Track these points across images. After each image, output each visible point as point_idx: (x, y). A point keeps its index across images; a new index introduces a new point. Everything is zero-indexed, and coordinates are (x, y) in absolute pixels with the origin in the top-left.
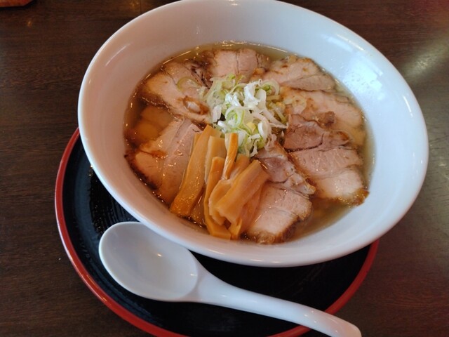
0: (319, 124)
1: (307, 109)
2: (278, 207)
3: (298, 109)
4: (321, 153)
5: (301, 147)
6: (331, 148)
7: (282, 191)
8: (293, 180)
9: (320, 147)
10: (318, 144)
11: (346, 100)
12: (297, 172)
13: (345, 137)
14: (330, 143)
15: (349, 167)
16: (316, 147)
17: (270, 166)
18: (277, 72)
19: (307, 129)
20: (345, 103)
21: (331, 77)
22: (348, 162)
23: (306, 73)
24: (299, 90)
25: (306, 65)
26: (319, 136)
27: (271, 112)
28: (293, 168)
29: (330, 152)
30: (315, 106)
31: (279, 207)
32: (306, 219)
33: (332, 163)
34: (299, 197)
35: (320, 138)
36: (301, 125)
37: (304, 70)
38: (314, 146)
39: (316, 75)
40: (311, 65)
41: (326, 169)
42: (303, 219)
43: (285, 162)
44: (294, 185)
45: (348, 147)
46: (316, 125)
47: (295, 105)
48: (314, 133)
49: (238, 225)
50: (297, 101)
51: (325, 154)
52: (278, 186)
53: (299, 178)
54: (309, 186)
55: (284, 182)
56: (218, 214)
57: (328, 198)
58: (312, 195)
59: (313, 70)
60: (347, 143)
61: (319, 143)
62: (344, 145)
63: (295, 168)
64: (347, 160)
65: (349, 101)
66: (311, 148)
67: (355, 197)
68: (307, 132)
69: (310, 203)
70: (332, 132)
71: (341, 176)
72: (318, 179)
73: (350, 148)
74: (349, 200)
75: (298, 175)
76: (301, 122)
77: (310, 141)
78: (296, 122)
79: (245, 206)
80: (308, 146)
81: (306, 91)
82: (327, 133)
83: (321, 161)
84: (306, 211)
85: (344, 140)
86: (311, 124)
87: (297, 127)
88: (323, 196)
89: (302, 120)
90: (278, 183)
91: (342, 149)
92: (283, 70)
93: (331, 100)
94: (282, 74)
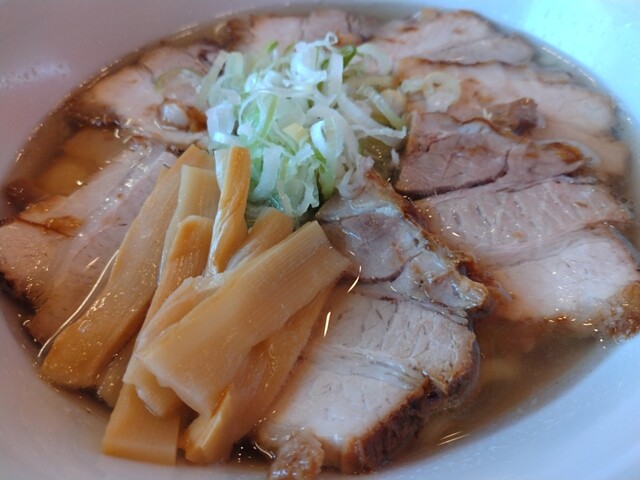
0: (495, 126)
1: (463, 101)
2: (366, 352)
3: (438, 102)
4: (504, 196)
5: (446, 183)
6: (532, 183)
7: (386, 303)
8: (418, 271)
9: (500, 181)
10: (494, 174)
11: (566, 78)
12: (431, 247)
13: (572, 155)
14: (530, 170)
15: (590, 227)
16: (489, 181)
17: (355, 237)
18: (391, 41)
19: (462, 142)
20: (564, 83)
21: (521, 38)
22: (585, 217)
23: (463, 38)
24: (443, 64)
25: (461, 23)
26: (494, 154)
27: (360, 106)
28: (418, 235)
29: (531, 193)
30: (485, 93)
31: (371, 354)
32: (457, 387)
33: (537, 219)
34: (434, 319)
35: (499, 160)
36: (445, 134)
37: (458, 31)
38: (482, 178)
39: (485, 38)
40: (474, 22)
41: (521, 237)
42: (443, 387)
43: (395, 224)
44: (421, 284)
45: (582, 179)
46: (486, 130)
47: (429, 92)
48: (482, 150)
49: (214, 413)
50: (436, 85)
51: (516, 197)
52: (375, 289)
53: (436, 264)
54: (466, 282)
55: (393, 279)
56: (152, 381)
57: (529, 319)
58: (480, 310)
59: (477, 30)
60: (577, 168)
61: (499, 170)
62: (570, 175)
63: (426, 236)
64: (581, 212)
65: (574, 79)
66: (475, 185)
67: (620, 310)
68: (462, 148)
69: (470, 335)
70: (532, 145)
71: (568, 255)
72: (500, 265)
73: (590, 179)
74: (599, 320)
75: (434, 254)
76: (444, 127)
77: (472, 169)
78: (432, 129)
79: (260, 348)
80: (465, 179)
81: (459, 65)
82: (518, 148)
83: (504, 217)
84: (456, 360)
85: (569, 161)
86: (473, 129)
87: (435, 140)
88: (516, 313)
89: (448, 122)
90: (376, 281)
91: (564, 185)
92: (405, 37)
93: (527, 80)
94: (403, 43)
